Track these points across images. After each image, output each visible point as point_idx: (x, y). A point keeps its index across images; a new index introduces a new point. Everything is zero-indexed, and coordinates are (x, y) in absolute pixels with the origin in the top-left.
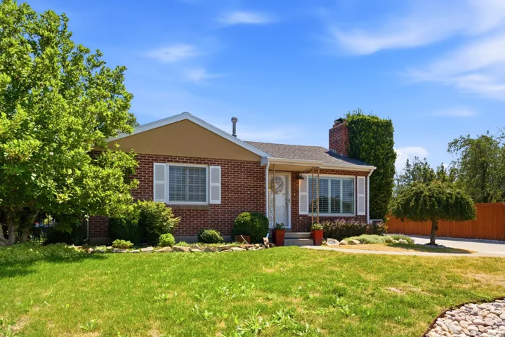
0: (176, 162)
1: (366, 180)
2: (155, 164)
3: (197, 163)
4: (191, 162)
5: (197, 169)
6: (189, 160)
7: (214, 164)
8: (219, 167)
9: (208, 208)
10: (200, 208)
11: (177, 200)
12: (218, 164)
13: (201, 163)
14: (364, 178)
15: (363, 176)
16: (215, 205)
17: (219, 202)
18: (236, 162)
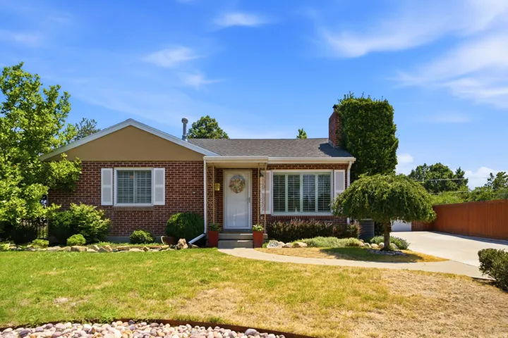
0: (122, 166)
1: (346, 174)
2: (103, 170)
3: (142, 166)
4: (135, 166)
5: (143, 172)
6: (134, 164)
7: (158, 166)
8: (163, 169)
9: (152, 209)
10: (144, 210)
11: (125, 202)
12: (162, 166)
13: (145, 166)
14: (344, 171)
15: (342, 169)
16: (159, 207)
17: (163, 203)
18: (181, 163)
